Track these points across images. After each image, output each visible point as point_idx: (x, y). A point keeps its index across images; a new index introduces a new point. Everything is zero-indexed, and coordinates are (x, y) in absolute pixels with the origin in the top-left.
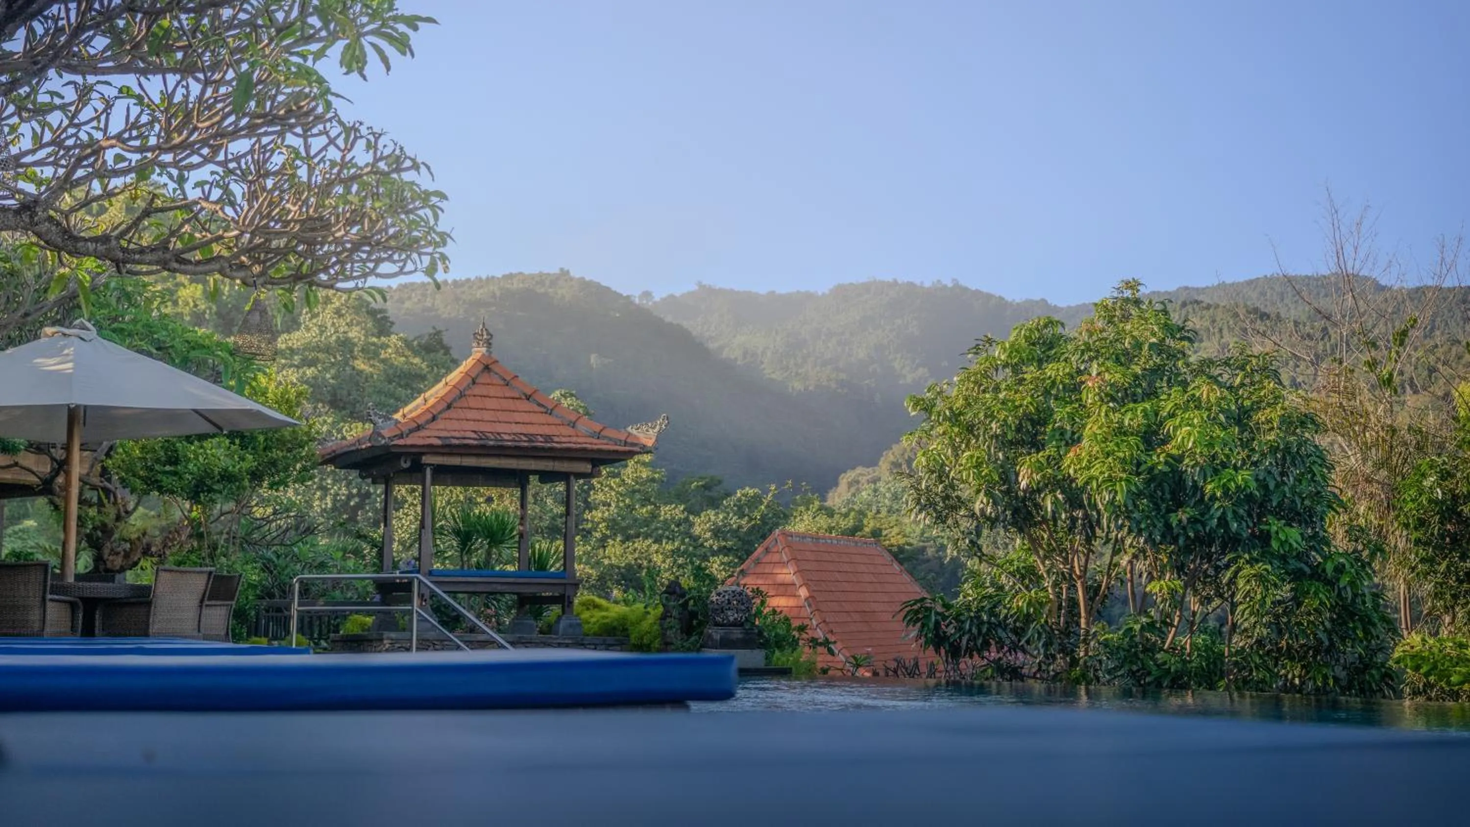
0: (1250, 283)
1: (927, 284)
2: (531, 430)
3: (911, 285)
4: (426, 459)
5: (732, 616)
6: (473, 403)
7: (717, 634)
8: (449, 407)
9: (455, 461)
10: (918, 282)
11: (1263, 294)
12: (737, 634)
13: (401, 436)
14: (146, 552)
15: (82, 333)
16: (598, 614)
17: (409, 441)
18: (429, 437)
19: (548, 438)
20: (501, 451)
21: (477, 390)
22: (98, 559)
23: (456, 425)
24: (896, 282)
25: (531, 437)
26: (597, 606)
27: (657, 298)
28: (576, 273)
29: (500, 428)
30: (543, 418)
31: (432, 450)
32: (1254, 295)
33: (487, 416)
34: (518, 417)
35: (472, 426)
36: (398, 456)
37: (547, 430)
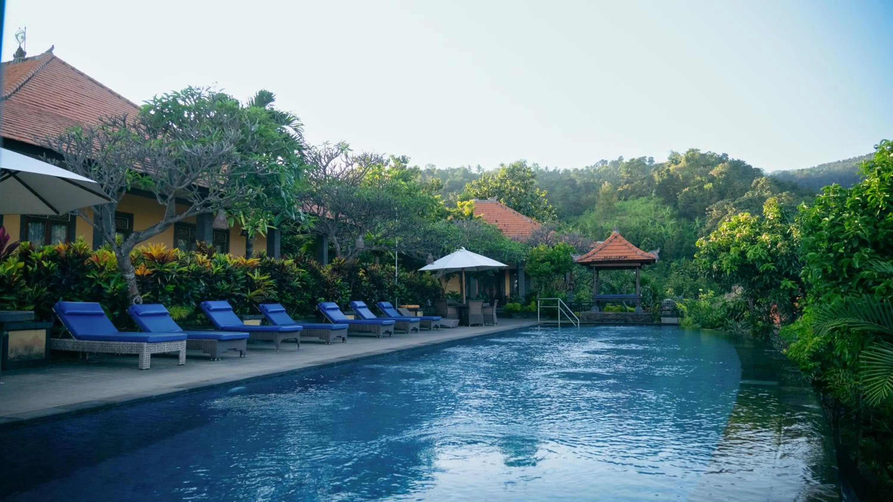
2: (620, 255)
5: (667, 308)
8: (600, 250)
9: (599, 265)
12: (670, 313)
15: (461, 250)
18: (590, 259)
19: (625, 257)
31: (590, 263)
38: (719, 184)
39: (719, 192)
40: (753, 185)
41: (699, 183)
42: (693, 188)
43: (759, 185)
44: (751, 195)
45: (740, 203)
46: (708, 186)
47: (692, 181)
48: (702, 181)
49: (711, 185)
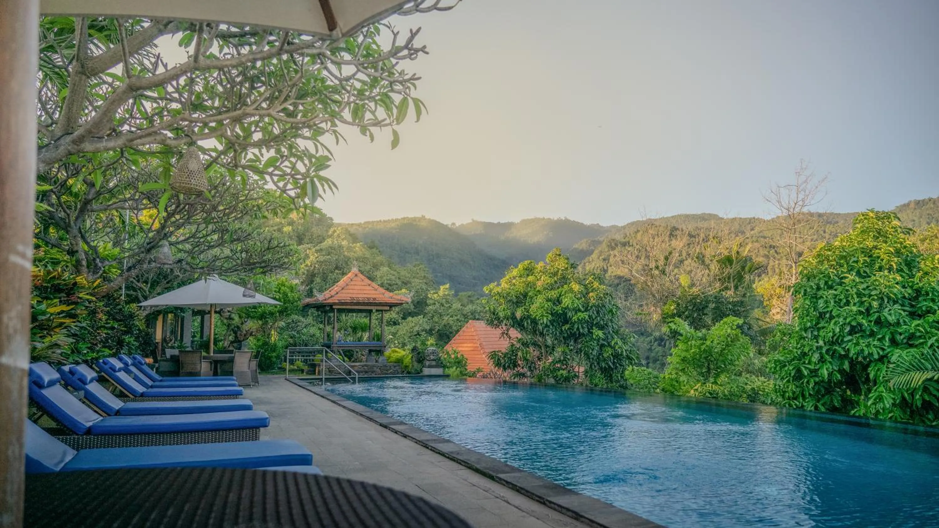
0: (672, 217)
1: (556, 219)
2: (369, 296)
3: (549, 219)
4: (334, 307)
5: (432, 357)
6: (350, 287)
7: (427, 363)
8: (343, 289)
9: (344, 307)
10: (552, 218)
11: (677, 221)
12: (434, 363)
13: (325, 300)
14: (251, 334)
15: (214, 278)
16: (396, 354)
17: (328, 301)
18: (335, 300)
19: (374, 299)
20: (358, 304)
21: (352, 283)
22: (236, 337)
23: (344, 295)
24: (544, 218)
25: (369, 299)
26: (396, 352)
27: (457, 225)
28: (427, 217)
29: (359, 296)
30: (374, 292)
31: (335, 304)
32: (674, 221)
33: (355, 292)
34: (365, 292)
35: (350, 295)
36: (325, 306)
37: (374, 296)
38: (298, 229)
39: (297, 237)
40: (330, 233)
41: (278, 225)
42: (271, 229)
43: (335, 234)
44: (330, 242)
45: (321, 250)
46: (287, 229)
47: (272, 222)
48: (281, 223)
49: (290, 228)
